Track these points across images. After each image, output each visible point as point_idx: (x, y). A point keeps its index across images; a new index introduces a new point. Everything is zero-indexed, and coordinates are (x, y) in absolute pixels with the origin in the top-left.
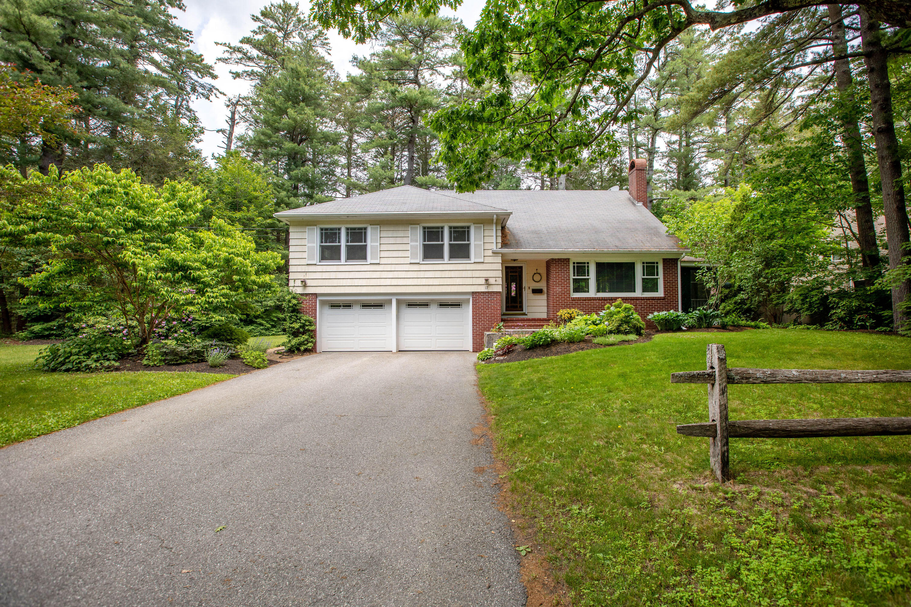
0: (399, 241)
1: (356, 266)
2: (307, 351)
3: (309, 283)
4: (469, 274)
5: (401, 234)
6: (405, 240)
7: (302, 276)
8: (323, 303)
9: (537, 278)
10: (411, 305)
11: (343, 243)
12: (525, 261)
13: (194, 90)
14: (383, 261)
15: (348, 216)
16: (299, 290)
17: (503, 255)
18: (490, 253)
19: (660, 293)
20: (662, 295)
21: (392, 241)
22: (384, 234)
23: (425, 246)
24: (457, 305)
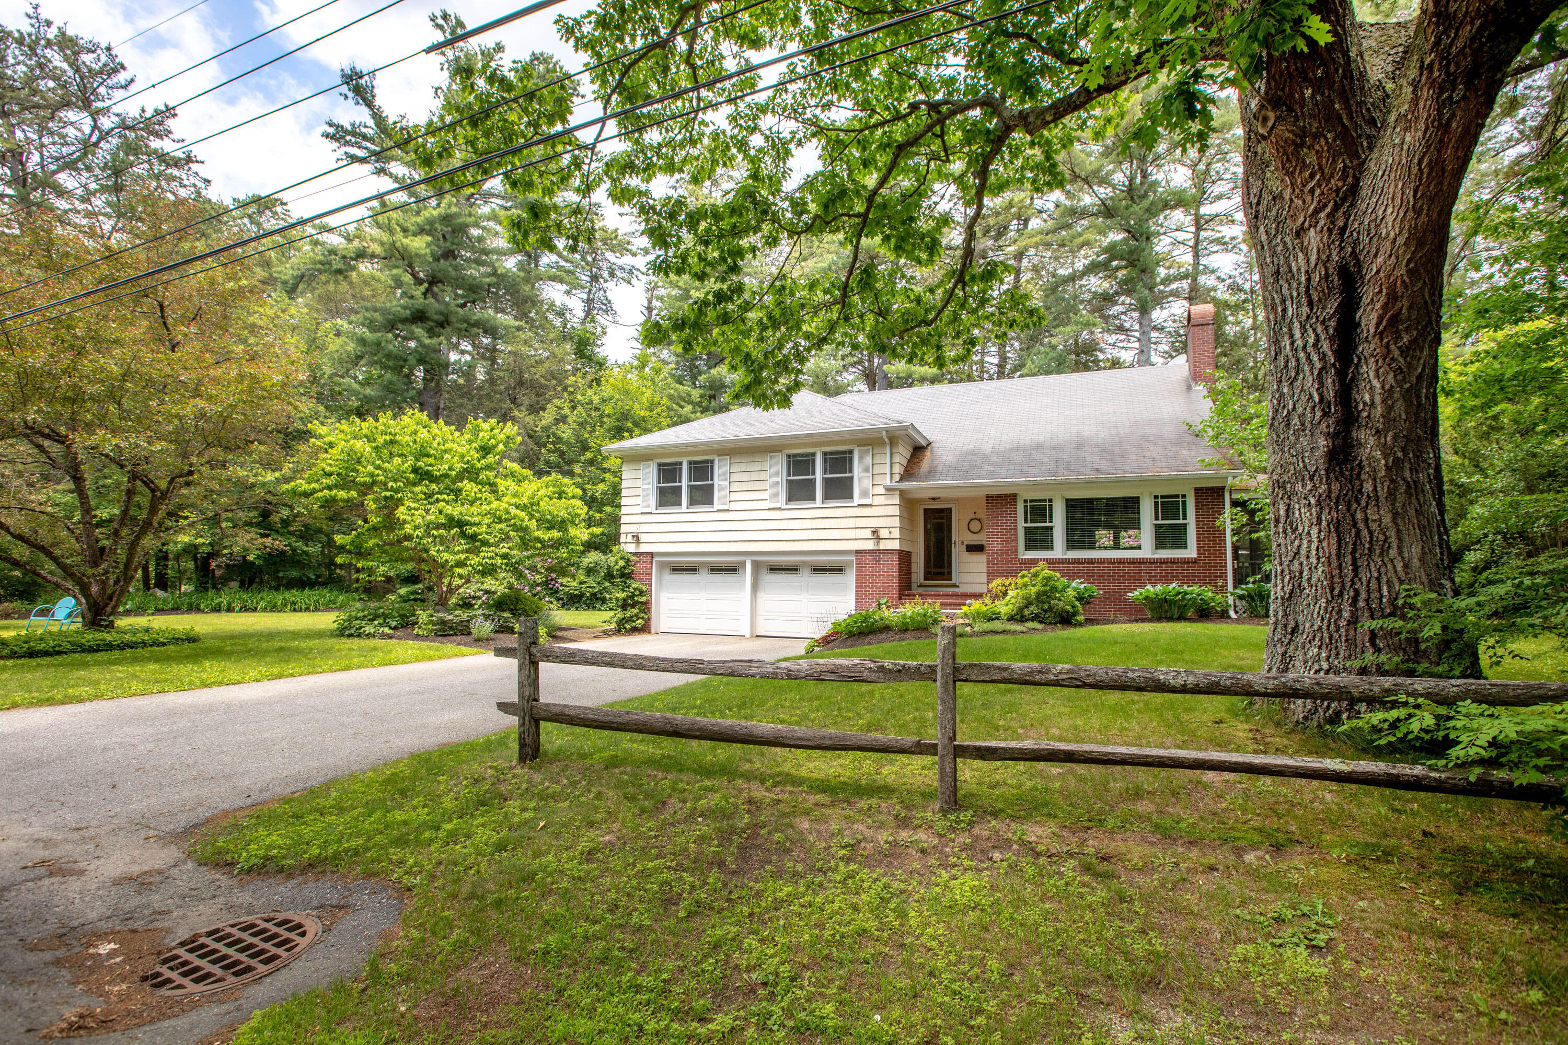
0: (755, 476)
1: (702, 514)
2: (635, 630)
3: (643, 538)
4: (851, 523)
5: (756, 467)
6: (763, 476)
7: (634, 529)
8: (662, 565)
9: (975, 526)
10: (775, 569)
11: (684, 483)
12: (957, 500)
13: (612, 274)
14: (733, 506)
15: (686, 445)
16: (632, 548)
17: (902, 493)
18: (881, 490)
19: (1191, 552)
20: (1194, 555)
21: (745, 477)
22: (735, 468)
23: (790, 482)
24: (838, 570)
